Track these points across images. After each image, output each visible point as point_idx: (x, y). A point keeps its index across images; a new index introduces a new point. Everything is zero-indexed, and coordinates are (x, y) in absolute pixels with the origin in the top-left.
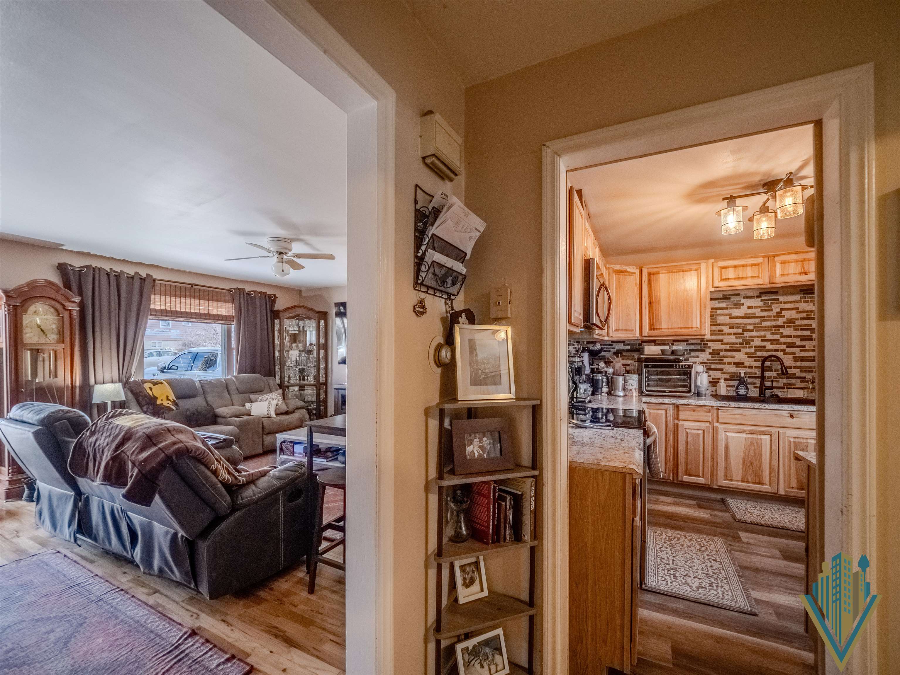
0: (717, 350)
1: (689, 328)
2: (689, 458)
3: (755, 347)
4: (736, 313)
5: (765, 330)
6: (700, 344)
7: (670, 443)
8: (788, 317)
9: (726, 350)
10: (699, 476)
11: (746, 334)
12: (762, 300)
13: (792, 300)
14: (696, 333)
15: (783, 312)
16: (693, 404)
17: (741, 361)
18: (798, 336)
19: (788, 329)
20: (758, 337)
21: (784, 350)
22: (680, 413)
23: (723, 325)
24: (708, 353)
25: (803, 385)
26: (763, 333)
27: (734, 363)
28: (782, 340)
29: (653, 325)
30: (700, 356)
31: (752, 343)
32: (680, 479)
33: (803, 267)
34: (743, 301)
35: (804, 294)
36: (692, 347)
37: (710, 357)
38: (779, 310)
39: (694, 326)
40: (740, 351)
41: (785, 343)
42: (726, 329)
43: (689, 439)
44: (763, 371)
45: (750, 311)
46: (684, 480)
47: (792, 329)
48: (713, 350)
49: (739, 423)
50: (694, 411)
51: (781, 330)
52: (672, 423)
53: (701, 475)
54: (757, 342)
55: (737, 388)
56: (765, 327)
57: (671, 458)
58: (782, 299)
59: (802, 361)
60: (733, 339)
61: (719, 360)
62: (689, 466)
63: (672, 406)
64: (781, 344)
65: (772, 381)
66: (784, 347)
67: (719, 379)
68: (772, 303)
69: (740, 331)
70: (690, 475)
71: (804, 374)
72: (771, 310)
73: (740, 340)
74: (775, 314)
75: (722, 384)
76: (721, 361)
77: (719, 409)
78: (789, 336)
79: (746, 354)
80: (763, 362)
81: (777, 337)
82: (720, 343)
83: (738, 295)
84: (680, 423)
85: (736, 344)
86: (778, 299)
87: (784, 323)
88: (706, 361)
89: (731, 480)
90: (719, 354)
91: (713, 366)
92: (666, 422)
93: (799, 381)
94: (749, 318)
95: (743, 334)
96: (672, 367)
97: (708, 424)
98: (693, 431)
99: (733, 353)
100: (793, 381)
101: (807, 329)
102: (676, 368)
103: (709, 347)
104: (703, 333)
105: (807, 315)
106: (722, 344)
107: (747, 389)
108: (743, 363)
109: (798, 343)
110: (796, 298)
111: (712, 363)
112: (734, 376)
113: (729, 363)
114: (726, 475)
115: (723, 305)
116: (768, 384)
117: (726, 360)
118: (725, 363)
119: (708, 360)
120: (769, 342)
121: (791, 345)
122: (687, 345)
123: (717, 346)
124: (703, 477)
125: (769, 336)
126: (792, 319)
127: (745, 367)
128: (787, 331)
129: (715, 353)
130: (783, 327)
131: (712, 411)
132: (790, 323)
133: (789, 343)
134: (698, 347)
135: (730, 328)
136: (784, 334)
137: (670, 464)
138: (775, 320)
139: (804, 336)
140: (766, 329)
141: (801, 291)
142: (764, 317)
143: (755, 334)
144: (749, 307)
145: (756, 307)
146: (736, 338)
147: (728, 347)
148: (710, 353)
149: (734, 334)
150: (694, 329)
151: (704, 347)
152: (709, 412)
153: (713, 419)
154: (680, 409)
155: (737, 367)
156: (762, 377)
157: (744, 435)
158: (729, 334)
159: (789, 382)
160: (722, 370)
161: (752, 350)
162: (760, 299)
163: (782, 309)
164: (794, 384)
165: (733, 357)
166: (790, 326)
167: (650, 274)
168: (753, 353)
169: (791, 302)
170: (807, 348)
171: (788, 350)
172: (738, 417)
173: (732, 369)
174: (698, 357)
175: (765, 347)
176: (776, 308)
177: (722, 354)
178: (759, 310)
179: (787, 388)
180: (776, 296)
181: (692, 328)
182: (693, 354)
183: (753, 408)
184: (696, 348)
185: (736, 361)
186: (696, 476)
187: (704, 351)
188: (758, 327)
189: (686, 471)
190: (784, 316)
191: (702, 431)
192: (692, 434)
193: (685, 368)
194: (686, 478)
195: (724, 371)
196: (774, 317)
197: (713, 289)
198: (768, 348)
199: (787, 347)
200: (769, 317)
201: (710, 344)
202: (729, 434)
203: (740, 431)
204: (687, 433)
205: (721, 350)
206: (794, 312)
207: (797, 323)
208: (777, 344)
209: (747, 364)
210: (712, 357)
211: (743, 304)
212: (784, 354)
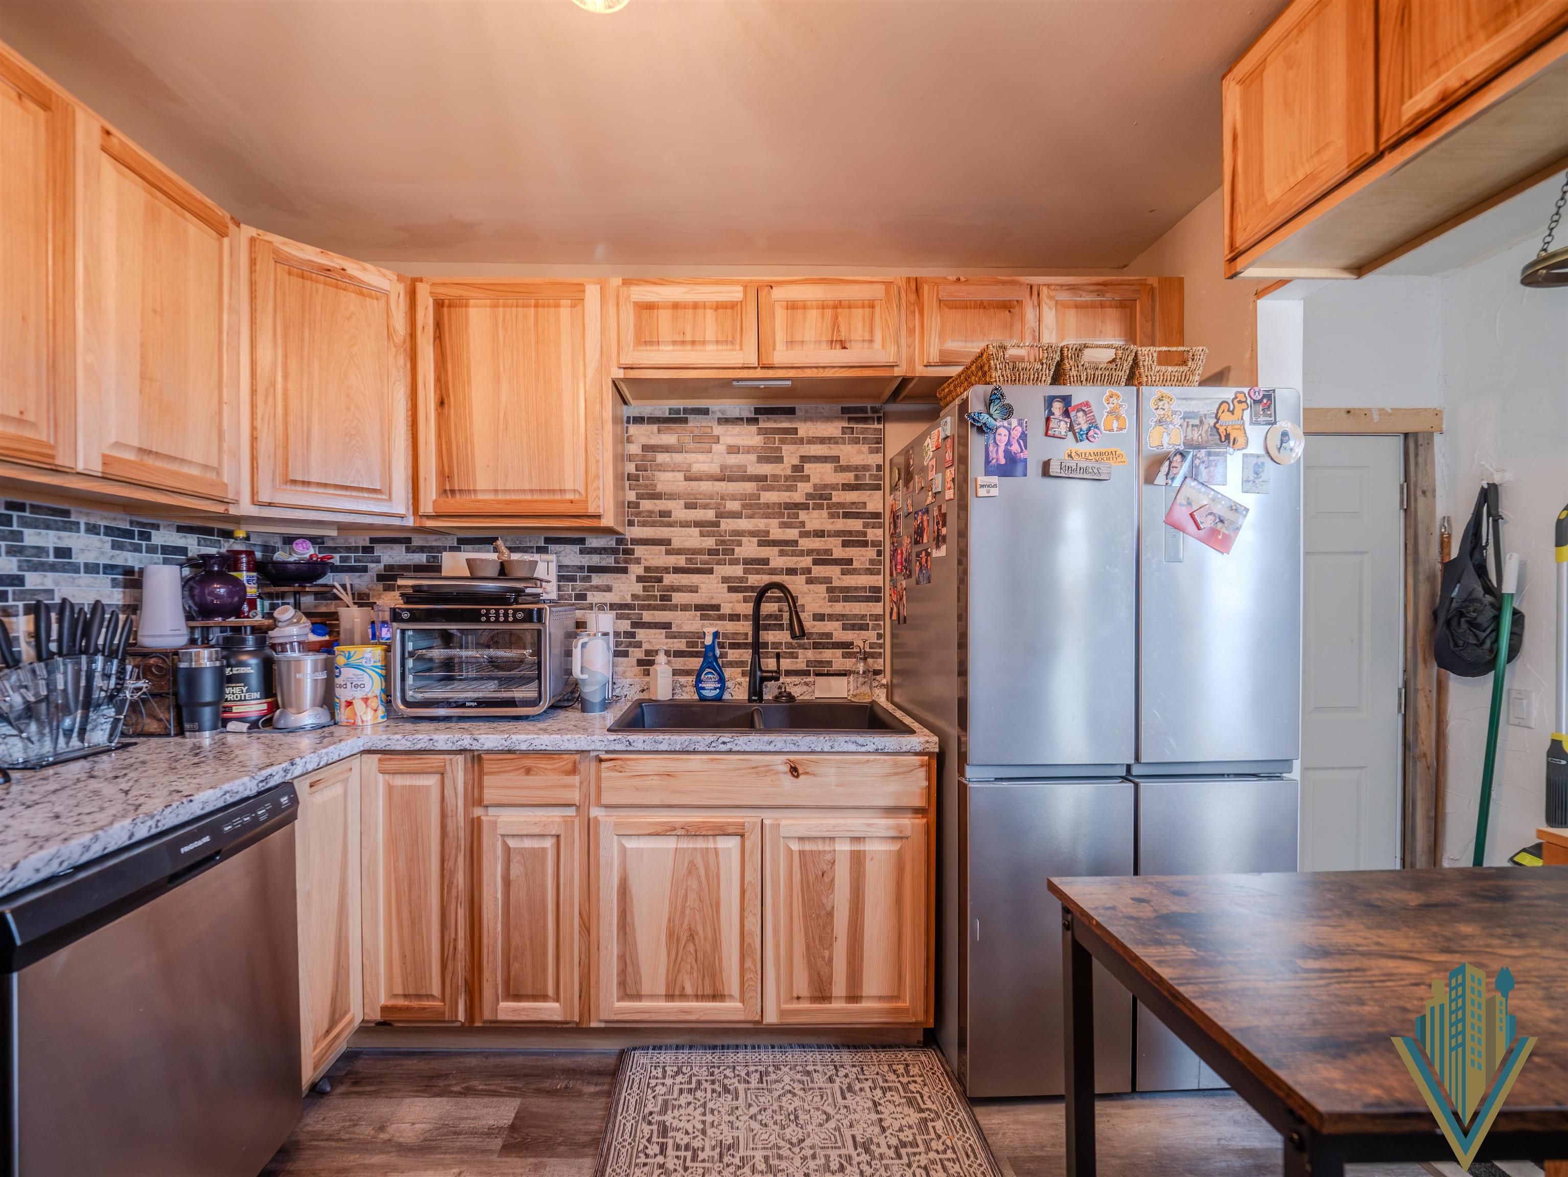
0: (657, 569)
1: (553, 491)
2: (516, 939)
3: (747, 562)
4: (702, 463)
5: (767, 516)
6: (614, 551)
7: (454, 893)
8: (817, 481)
9: (677, 570)
10: (544, 998)
11: (727, 525)
12: (761, 431)
13: (826, 434)
14: (573, 510)
15: (806, 466)
16: (524, 747)
17: (714, 602)
18: (838, 534)
19: (815, 514)
20: (752, 534)
21: (808, 571)
22: (487, 780)
23: (671, 496)
24: (634, 578)
25: (848, 664)
26: (760, 524)
27: (698, 607)
28: (806, 544)
29: (450, 477)
30: (615, 586)
31: (737, 549)
32: (487, 1015)
33: (835, 326)
34: (718, 430)
35: (850, 420)
36: (595, 560)
37: (638, 588)
38: (796, 462)
39: (568, 486)
40: (710, 571)
41: (810, 552)
42: (679, 511)
43: (516, 871)
44: (757, 628)
45: (733, 460)
46: (501, 1016)
47: (825, 513)
48: (647, 569)
49: (657, 802)
50: (528, 771)
51: (803, 515)
52: (461, 819)
53: (551, 992)
54: (749, 549)
55: (699, 680)
56: (767, 506)
57: (461, 944)
58: (805, 429)
59: (846, 599)
60: (690, 538)
61: (663, 598)
62: (515, 967)
63: (460, 758)
64: (801, 553)
65: (778, 656)
66: (806, 561)
67: (657, 652)
68: (782, 441)
69: (710, 515)
70: (518, 997)
71: (849, 636)
72: (780, 460)
73: (710, 542)
74: (789, 472)
75: (662, 668)
76: (665, 601)
77: (601, 760)
78: (820, 534)
79: (725, 580)
80: (758, 602)
81: (792, 534)
82: (663, 548)
83: (705, 412)
84: (488, 816)
85: (700, 551)
86: (795, 431)
87: (809, 496)
88: (629, 600)
89: (638, 997)
90: (660, 580)
91: (647, 616)
92: (443, 816)
93: (839, 652)
94: (731, 479)
95: (717, 525)
96: (474, 617)
97: (571, 812)
98: (528, 844)
99: (695, 579)
100: (827, 654)
101: (857, 516)
102: (488, 621)
103: (638, 561)
104: (591, 510)
105: (857, 477)
106: (668, 553)
107: (722, 680)
108: (717, 607)
109: (839, 552)
110: (833, 429)
111: (643, 608)
112: (694, 644)
113: (685, 608)
114: (622, 984)
115: (669, 439)
116: (770, 664)
117: (678, 598)
118: (674, 608)
119: (635, 597)
120: (776, 549)
121: (823, 559)
122: (582, 552)
123: (654, 557)
124: (557, 1000)
125: (777, 533)
126: (825, 486)
127: (722, 618)
128: (815, 519)
129: (651, 577)
130: (805, 507)
131: (582, 767)
132: (821, 497)
133: (818, 551)
134: (609, 561)
135: (688, 506)
136: (810, 527)
137: (460, 966)
138: (789, 489)
139: (850, 533)
140: (771, 510)
141: (845, 410)
142: (764, 478)
143: (744, 524)
144: (733, 450)
145: (749, 450)
146: (702, 535)
147: (681, 561)
148: (640, 579)
149: (697, 524)
150: (570, 496)
151: (626, 562)
152: (574, 771)
153: (587, 796)
154: (487, 767)
155: (703, 617)
156: (757, 646)
157: (670, 843)
158: (685, 524)
159: (819, 657)
160: (667, 626)
161: (737, 571)
162: (753, 428)
163: (804, 459)
164: (830, 663)
165: (694, 589)
166: (819, 507)
167: (439, 305)
168: (741, 579)
169: (822, 440)
170: (856, 565)
171: (819, 571)
172: (655, 781)
173: (689, 622)
174: (608, 589)
175: (766, 561)
176: (791, 454)
177: (669, 579)
178: (753, 457)
179: (818, 674)
180: (791, 421)
181: (562, 491)
182: (597, 579)
183: (695, 752)
184: (604, 564)
185: (700, 602)
186: (535, 998)
187: (624, 571)
188: (752, 506)
189: (507, 982)
190: (807, 478)
191: (554, 840)
192: (521, 851)
193: (516, 621)
194: (508, 1010)
195: (674, 629)
196: (787, 478)
197: (620, 374)
198: (773, 564)
199: (816, 562)
200: (776, 478)
201: (639, 551)
202: (631, 844)
203: (659, 829)
204: (507, 850)
205: (666, 570)
206: (829, 467)
207: (838, 497)
208: (794, 554)
209: (726, 609)
210: (645, 589)
211: (717, 440)
212: (810, 581)
